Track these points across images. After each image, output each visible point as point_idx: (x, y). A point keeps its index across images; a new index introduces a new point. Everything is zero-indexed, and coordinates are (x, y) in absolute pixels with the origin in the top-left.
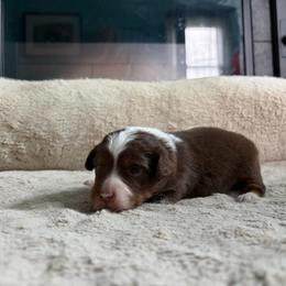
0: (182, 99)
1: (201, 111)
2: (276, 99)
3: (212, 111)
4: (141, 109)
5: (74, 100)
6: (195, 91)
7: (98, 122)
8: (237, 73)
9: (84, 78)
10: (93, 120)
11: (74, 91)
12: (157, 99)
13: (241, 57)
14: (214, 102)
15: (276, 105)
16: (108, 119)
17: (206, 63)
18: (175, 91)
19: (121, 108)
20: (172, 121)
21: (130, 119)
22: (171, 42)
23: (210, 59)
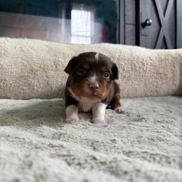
4: (63, 61)
5: (18, 53)
8: (115, 42)
9: (23, 38)
10: (32, 67)
13: (117, 33)
16: (42, 66)
17: (84, 34)
19: (50, 59)
21: (56, 67)
22: (61, 17)
23: (86, 31)
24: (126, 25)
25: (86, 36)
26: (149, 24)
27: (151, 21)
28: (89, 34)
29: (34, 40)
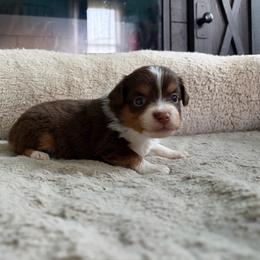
0: (118, 71)
2: (209, 74)
9: (21, 48)
12: (94, 70)
15: (209, 79)
17: (106, 42)
24: (173, 24)
25: (109, 45)
26: (210, 21)
27: (212, 16)
28: (113, 42)
29: (37, 50)
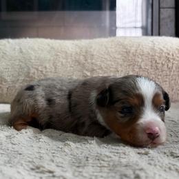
0: (95, 53)
1: (109, 63)
2: (169, 54)
3: (118, 63)
4: (64, 61)
5: (17, 54)
6: (106, 48)
7: (32, 71)
10: (29, 69)
11: (17, 47)
14: (119, 56)
15: (168, 59)
16: (40, 68)
18: (91, 47)
19: (49, 60)
20: (87, 70)
